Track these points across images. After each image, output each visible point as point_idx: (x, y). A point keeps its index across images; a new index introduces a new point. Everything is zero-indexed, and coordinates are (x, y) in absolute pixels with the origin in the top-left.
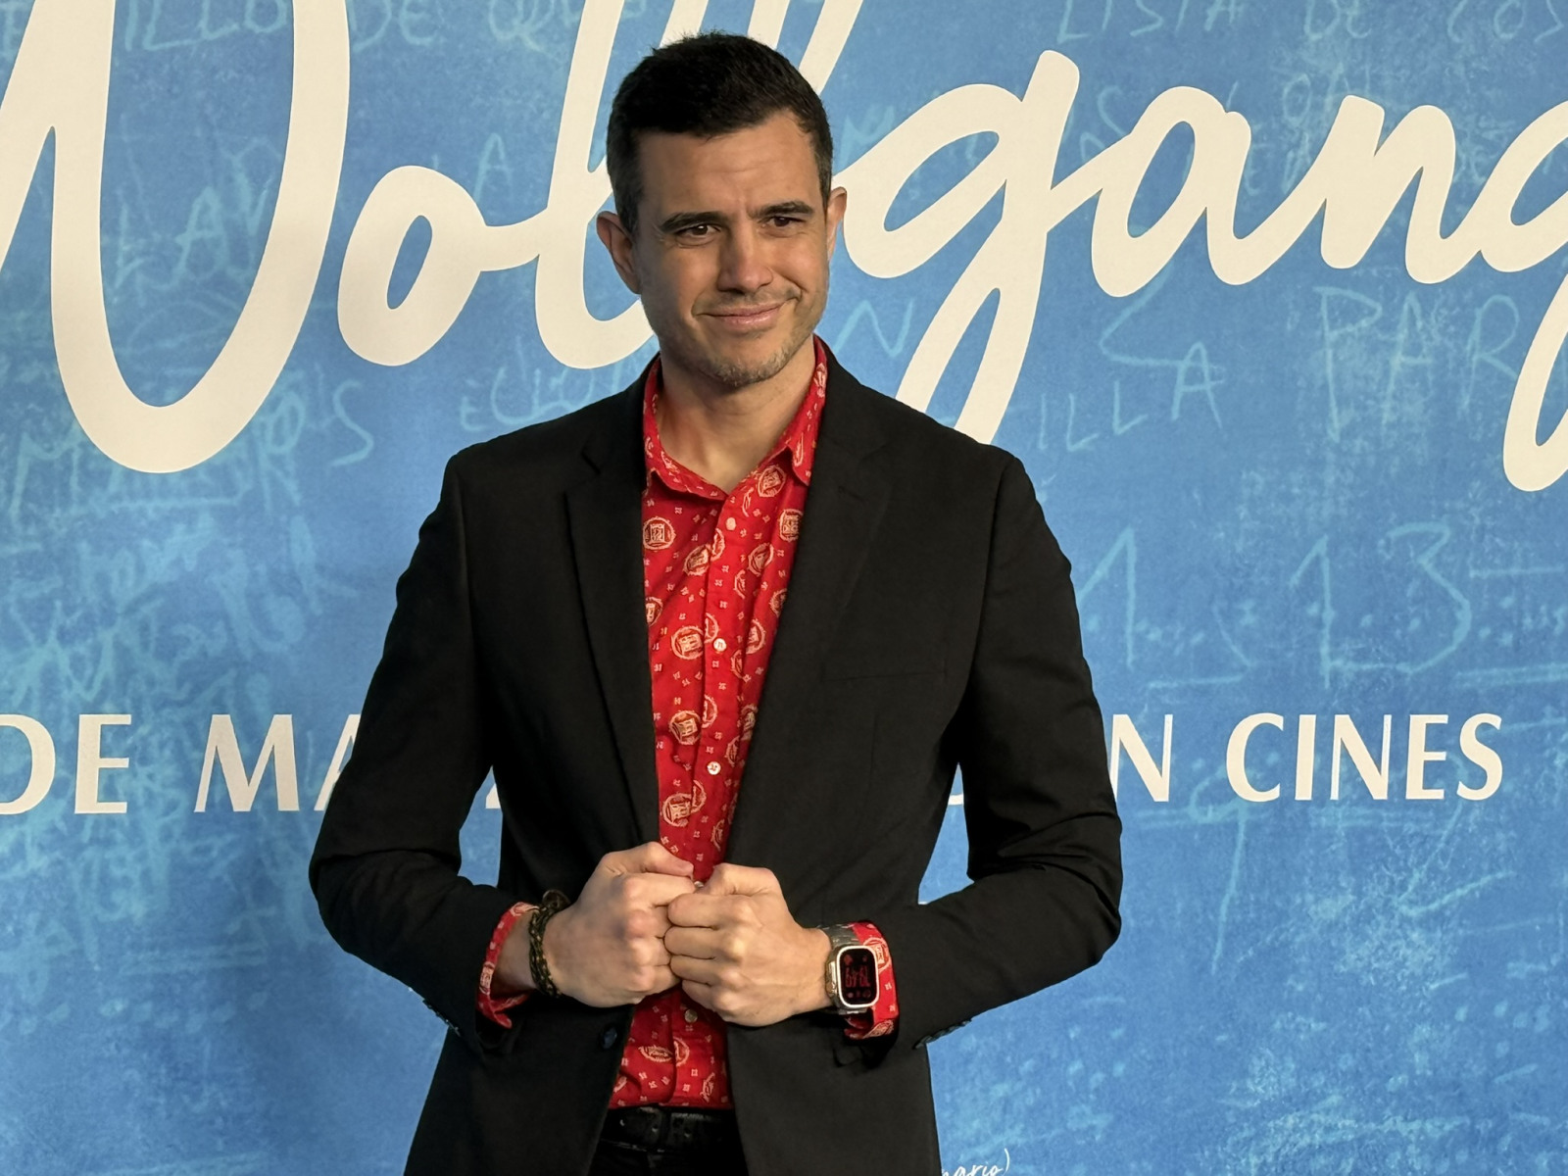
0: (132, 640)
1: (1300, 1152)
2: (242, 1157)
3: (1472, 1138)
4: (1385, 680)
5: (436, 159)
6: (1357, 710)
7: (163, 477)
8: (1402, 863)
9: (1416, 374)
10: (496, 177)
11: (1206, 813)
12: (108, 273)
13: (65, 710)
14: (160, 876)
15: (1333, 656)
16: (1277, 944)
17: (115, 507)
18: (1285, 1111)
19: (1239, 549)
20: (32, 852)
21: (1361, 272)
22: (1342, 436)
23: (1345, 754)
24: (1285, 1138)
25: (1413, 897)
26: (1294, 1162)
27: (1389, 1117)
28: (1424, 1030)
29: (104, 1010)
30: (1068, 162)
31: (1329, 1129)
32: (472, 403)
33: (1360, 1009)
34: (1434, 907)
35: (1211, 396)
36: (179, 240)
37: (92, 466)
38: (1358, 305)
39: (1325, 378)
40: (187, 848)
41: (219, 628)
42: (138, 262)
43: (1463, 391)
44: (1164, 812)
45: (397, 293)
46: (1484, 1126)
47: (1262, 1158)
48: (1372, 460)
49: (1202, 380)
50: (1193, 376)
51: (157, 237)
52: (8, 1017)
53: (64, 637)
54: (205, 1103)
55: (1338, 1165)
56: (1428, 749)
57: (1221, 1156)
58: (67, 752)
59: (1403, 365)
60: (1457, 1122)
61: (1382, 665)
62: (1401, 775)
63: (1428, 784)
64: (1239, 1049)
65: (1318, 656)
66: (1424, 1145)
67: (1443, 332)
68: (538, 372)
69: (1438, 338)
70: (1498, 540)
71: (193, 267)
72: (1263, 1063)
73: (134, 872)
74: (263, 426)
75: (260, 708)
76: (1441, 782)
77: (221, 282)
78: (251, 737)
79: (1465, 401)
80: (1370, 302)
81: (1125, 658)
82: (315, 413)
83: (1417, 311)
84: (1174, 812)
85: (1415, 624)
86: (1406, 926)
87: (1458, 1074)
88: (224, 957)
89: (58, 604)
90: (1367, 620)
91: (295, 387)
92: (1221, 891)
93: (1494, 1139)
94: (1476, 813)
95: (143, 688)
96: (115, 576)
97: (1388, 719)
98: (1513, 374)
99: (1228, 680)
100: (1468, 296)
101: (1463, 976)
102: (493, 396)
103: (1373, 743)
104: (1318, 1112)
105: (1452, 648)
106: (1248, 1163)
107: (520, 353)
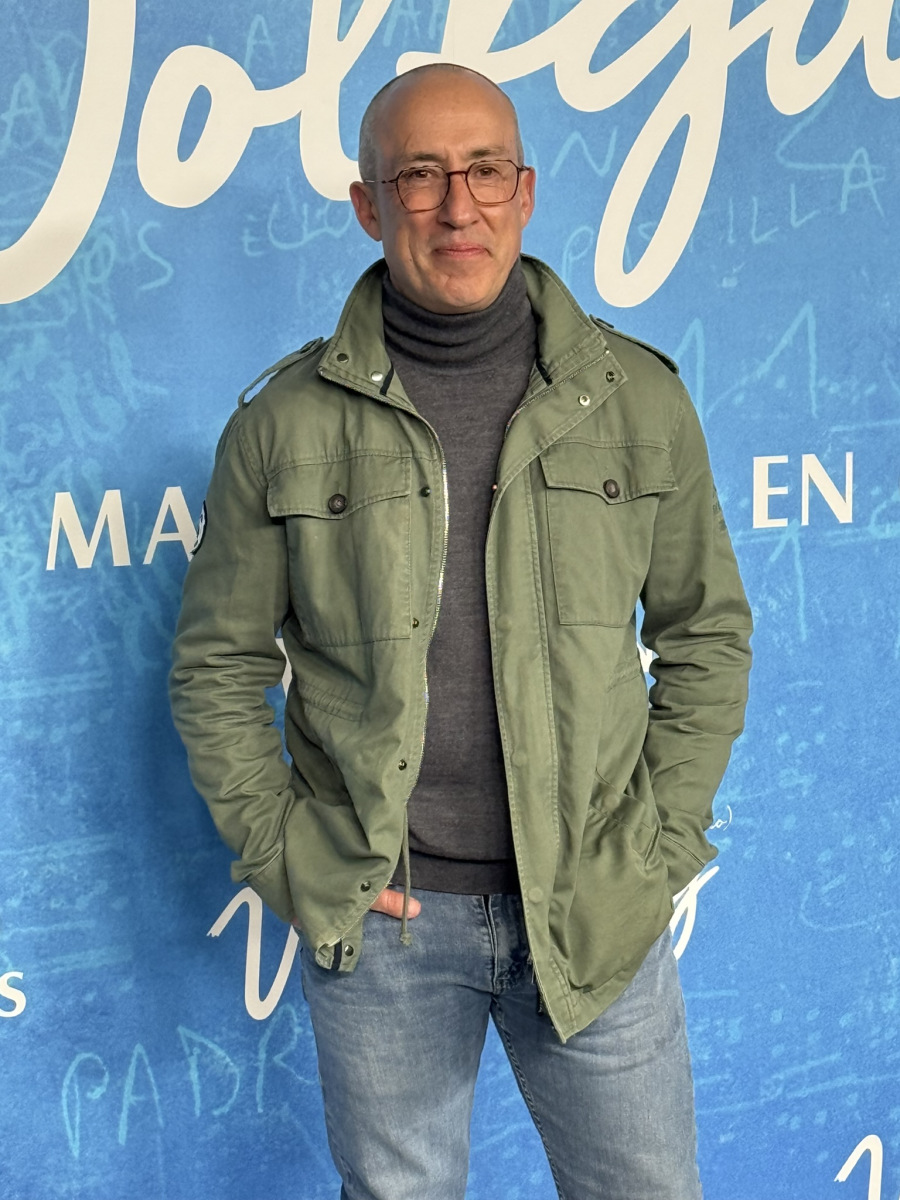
2: (101, 837)
5: (210, 39)
7: (3, 307)
10: (261, 50)
11: (883, 530)
14: (21, 622)
30: (741, 8)
32: (252, 234)
36: (4, 117)
40: (41, 598)
41: (56, 425)
44: (848, 531)
45: (186, 149)
49: (865, 179)
50: (857, 176)
54: (70, 796)
68: (305, 206)
71: (17, 138)
74: (82, 262)
75: (95, 487)
77: (39, 149)
81: (810, 408)
82: (123, 250)
84: (857, 530)
88: (77, 682)
91: (106, 229)
102: (269, 227)
107: (290, 190)
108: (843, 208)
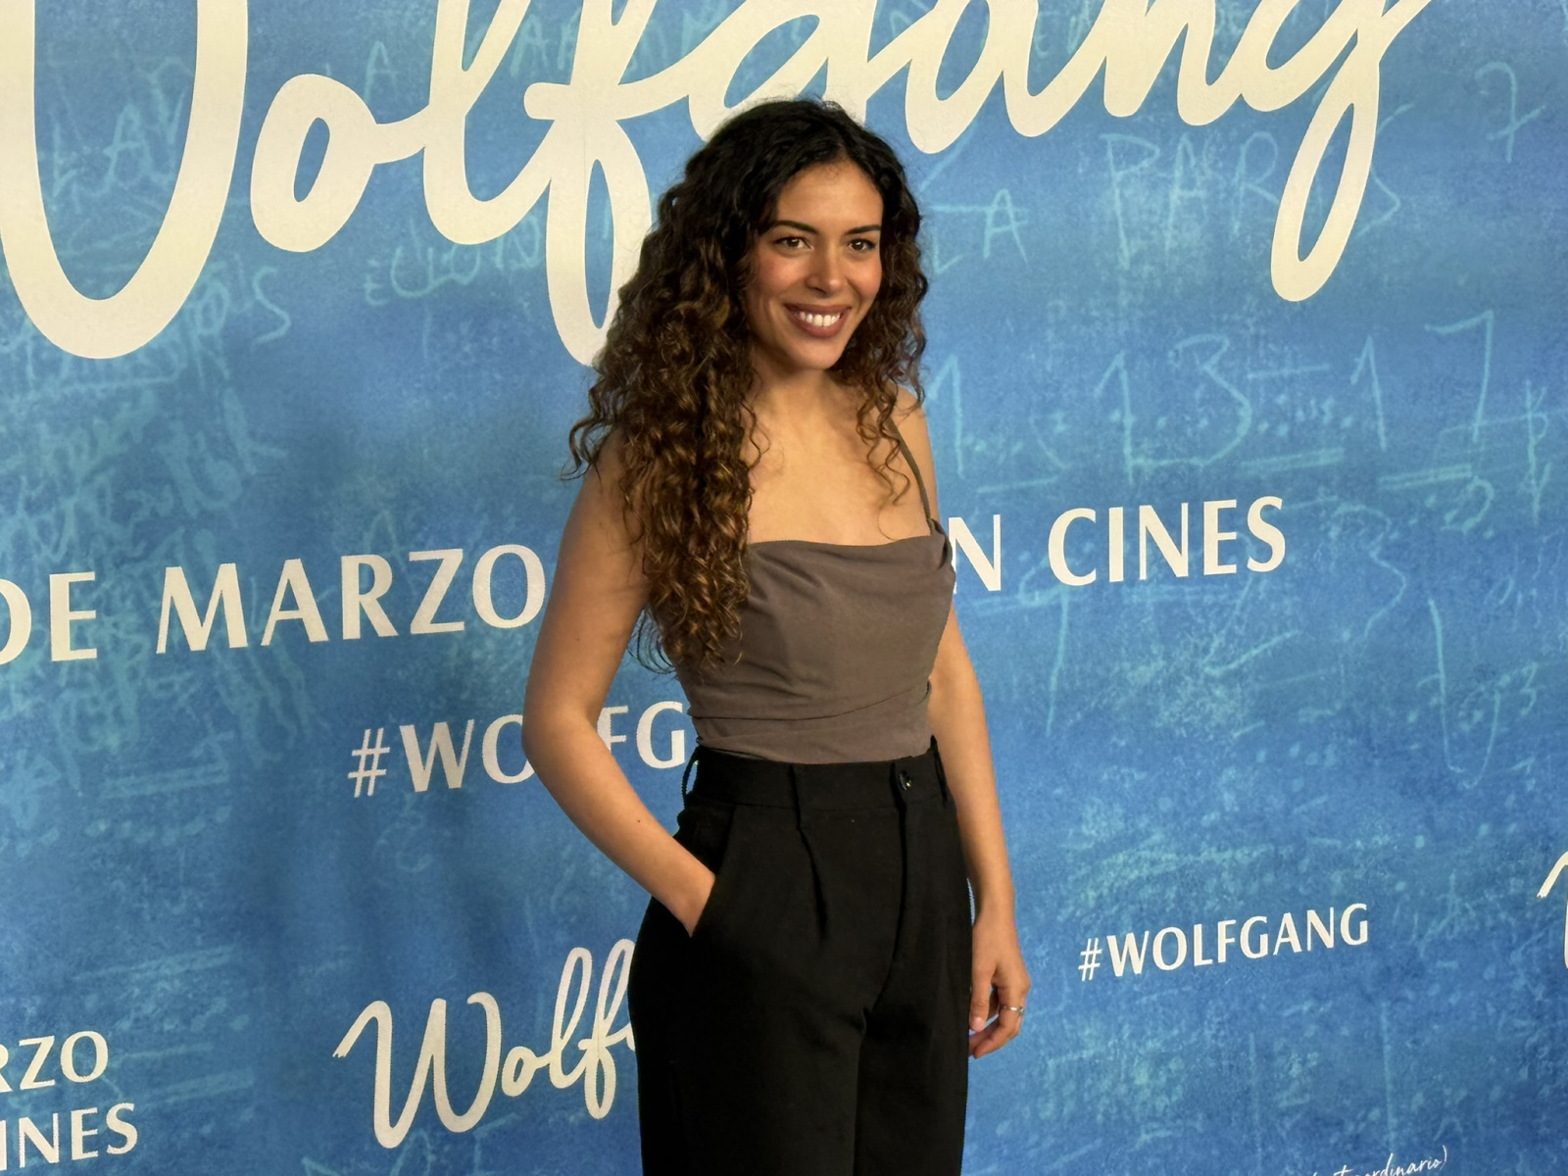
0: (92, 507)
1: (1129, 886)
2: (219, 950)
3: (1276, 863)
4: (1180, 473)
5: (328, 67)
6: (1157, 500)
7: (108, 363)
8: (1204, 631)
9: (1192, 205)
10: (382, 80)
11: (1033, 598)
12: (46, 184)
13: (36, 571)
14: (130, 710)
15: (1134, 455)
16: (1101, 707)
17: (68, 391)
18: (1114, 851)
19: (1049, 368)
20: (16, 697)
21: (1139, 119)
22: (1131, 264)
23: (1150, 539)
24: (1116, 874)
25: (1214, 659)
26: (1127, 893)
27: (1205, 849)
28: (1230, 773)
29: (89, 831)
30: (882, 35)
31: (1153, 863)
32: (375, 281)
33: (1175, 759)
34: (1233, 666)
35: (1017, 237)
36: (108, 151)
37: (44, 356)
38: (1140, 149)
39: (1114, 214)
40: (152, 685)
41: (167, 493)
42: (73, 173)
43: (1233, 218)
44: (997, 599)
45: (303, 186)
46: (1285, 851)
47: (1099, 891)
48: (1158, 284)
49: (1007, 222)
50: (1001, 218)
51: (87, 150)
52: (6, 842)
53: (31, 507)
54: (184, 905)
55: (1164, 893)
56: (1221, 529)
57: (1064, 893)
58: (41, 608)
59: (1181, 198)
60: (1263, 849)
61: (1178, 460)
62: (1199, 554)
63: (1222, 561)
64: (1074, 800)
65: (1120, 458)
66: (1235, 870)
67: (1213, 166)
68: (431, 250)
69: (1209, 173)
70: (1271, 346)
71: (122, 175)
72: (1095, 810)
73: (109, 710)
74: (192, 313)
75: (208, 560)
76: (1233, 558)
77: (146, 187)
78: (202, 585)
79: (1237, 226)
80: (1149, 145)
81: (956, 467)
82: (237, 297)
83: (1190, 150)
84: (1006, 599)
85: (1204, 423)
86: (1210, 684)
87: (1261, 809)
88: (191, 777)
89: (24, 479)
90: (1162, 422)
91: (217, 275)
92: (1050, 664)
93: (1294, 861)
94: (1265, 582)
95: (104, 548)
96: (71, 451)
97: (1185, 507)
98: (1277, 202)
99: (1044, 482)
100: (1234, 133)
101: (1262, 723)
102: (393, 272)
103: (1173, 528)
104: (1144, 849)
105: (1237, 441)
106: (1087, 897)
107: (413, 232)
108: (987, 254)
